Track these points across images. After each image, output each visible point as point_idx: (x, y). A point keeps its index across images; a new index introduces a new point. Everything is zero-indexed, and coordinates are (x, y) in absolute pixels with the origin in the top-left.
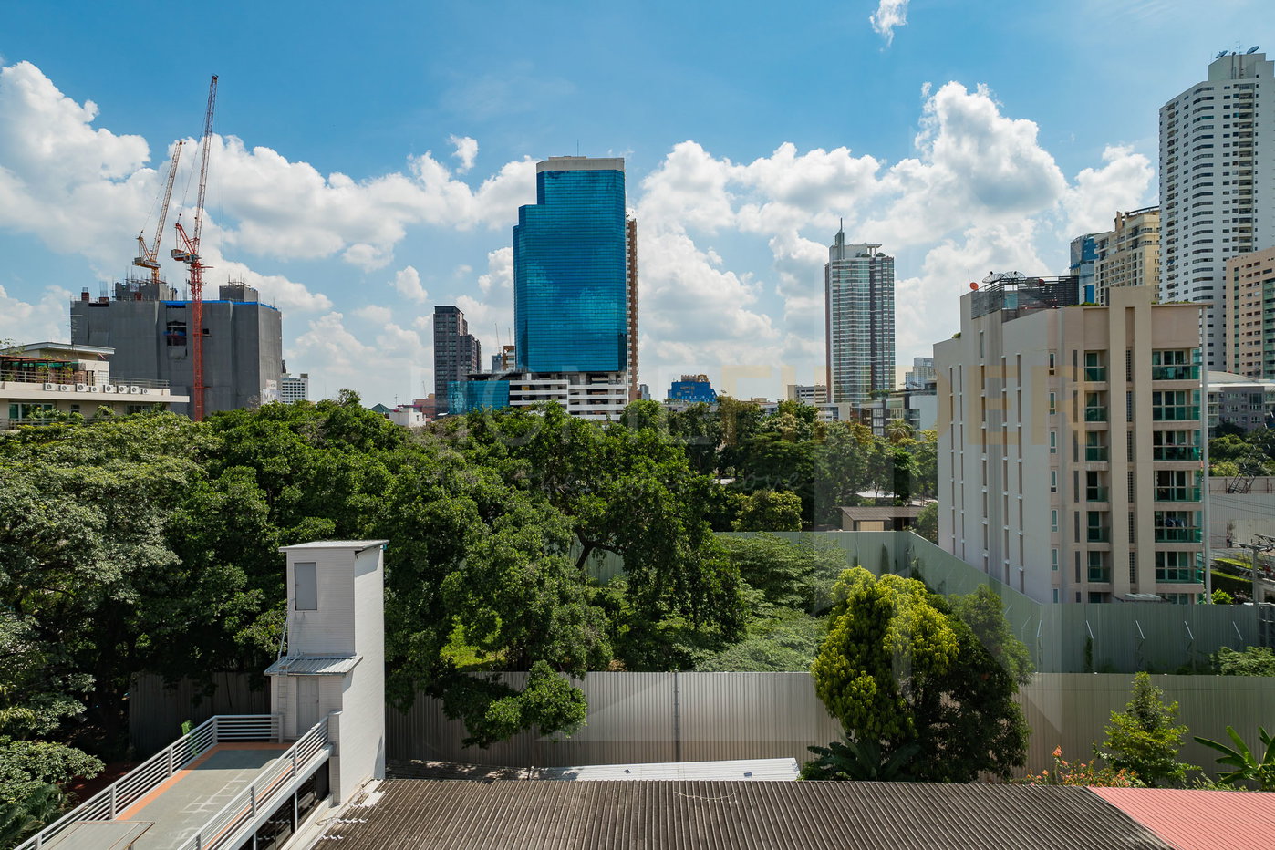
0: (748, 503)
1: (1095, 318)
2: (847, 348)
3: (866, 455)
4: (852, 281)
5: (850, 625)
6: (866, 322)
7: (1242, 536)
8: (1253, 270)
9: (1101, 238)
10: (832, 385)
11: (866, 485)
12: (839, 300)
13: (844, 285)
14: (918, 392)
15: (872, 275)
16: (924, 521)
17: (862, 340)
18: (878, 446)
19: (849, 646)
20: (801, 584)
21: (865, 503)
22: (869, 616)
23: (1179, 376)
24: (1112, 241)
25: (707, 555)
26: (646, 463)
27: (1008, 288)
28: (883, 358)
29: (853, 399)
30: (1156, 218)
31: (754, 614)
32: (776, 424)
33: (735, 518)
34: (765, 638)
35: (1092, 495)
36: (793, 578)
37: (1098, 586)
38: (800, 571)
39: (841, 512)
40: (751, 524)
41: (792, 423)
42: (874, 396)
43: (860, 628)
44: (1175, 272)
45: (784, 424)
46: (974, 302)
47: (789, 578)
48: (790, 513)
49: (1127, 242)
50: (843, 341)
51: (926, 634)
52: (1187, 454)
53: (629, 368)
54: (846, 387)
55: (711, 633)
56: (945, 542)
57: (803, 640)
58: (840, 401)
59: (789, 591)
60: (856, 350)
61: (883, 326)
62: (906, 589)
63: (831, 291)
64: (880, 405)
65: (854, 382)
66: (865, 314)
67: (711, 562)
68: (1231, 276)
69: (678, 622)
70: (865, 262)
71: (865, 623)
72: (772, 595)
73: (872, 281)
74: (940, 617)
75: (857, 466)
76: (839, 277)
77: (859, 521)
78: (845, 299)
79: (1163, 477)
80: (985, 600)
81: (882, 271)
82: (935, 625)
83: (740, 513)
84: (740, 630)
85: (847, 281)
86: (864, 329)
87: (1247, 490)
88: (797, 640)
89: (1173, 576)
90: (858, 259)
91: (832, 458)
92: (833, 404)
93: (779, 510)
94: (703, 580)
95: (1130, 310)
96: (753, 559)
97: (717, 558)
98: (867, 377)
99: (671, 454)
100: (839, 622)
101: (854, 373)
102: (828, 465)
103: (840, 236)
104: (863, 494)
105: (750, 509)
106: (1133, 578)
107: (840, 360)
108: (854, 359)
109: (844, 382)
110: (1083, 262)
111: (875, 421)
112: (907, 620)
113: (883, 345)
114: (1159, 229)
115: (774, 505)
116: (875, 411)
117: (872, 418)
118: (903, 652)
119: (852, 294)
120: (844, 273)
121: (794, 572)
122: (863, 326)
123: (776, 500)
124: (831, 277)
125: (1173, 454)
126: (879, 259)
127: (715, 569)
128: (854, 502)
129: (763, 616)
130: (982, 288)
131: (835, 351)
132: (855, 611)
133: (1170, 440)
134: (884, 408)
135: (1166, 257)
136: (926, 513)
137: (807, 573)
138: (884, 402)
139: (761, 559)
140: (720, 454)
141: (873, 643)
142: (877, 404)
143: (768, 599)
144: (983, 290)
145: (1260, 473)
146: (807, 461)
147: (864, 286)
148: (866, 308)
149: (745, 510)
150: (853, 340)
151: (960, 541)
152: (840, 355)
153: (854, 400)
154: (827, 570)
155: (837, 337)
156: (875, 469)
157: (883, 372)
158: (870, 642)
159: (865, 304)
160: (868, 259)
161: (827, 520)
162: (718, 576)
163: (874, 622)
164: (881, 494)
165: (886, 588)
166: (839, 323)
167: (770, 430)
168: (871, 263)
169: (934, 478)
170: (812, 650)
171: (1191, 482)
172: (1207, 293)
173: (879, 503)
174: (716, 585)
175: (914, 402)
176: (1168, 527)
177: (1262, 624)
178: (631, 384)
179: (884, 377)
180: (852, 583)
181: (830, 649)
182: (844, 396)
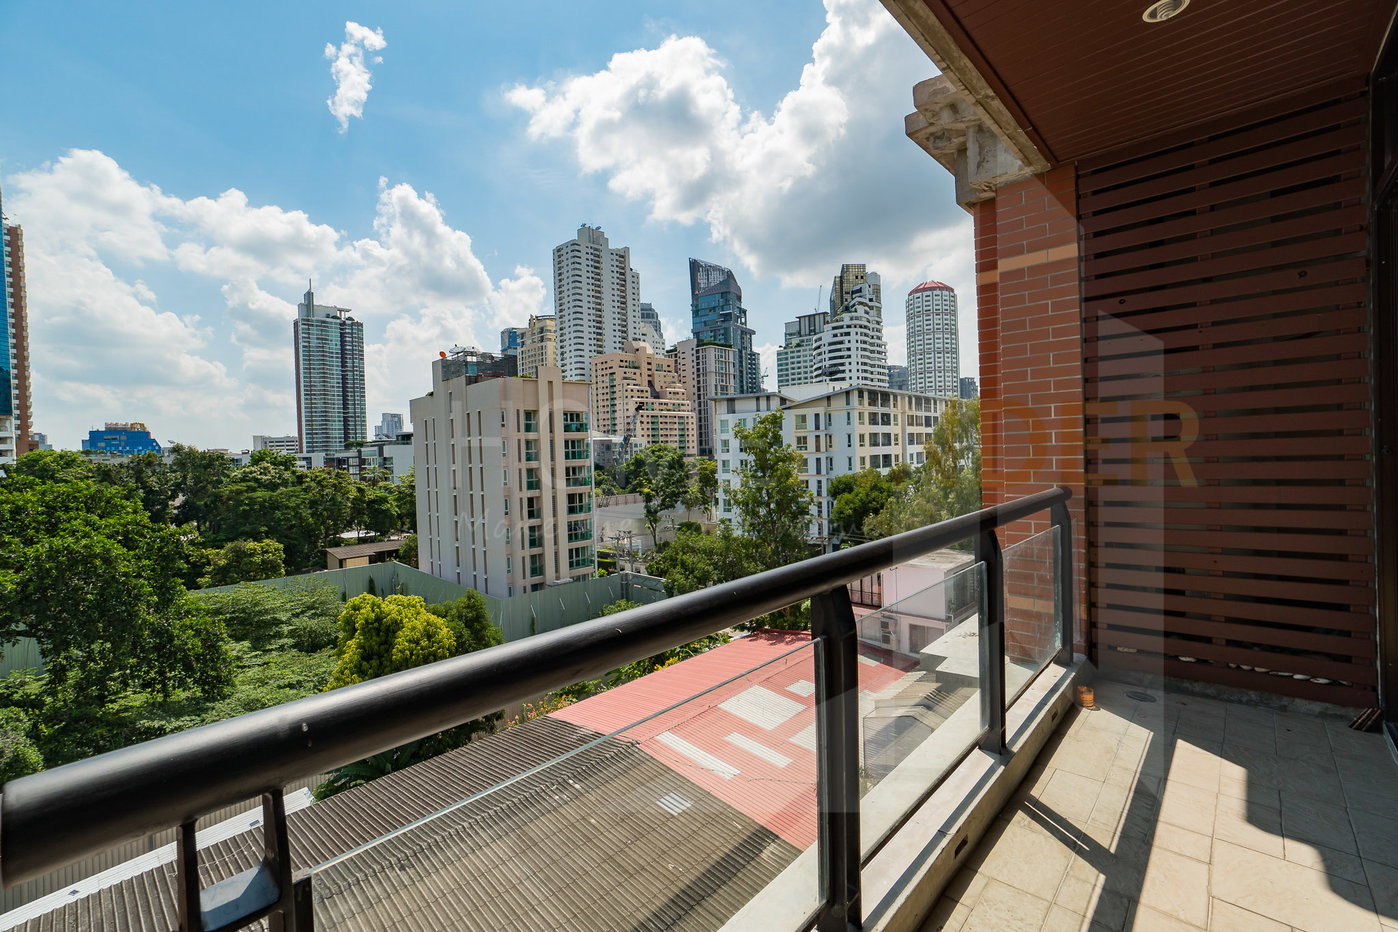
0: (219, 557)
1: (530, 386)
2: (319, 403)
3: (348, 498)
4: (322, 339)
5: (360, 646)
6: (338, 379)
7: (609, 533)
8: (604, 366)
9: (521, 332)
10: (304, 436)
11: (348, 526)
12: (310, 356)
13: (314, 342)
14: (390, 443)
15: (342, 336)
16: (405, 551)
17: (334, 395)
18: (360, 490)
19: (361, 665)
20: (291, 627)
21: (348, 543)
22: (378, 635)
23: (578, 430)
24: (528, 335)
25: (179, 616)
26: (86, 521)
27: (469, 359)
28: (355, 413)
29: (326, 448)
30: (553, 323)
31: (238, 667)
32: (251, 473)
33: (202, 575)
34: (259, 686)
35: (531, 515)
36: (283, 623)
37: (537, 579)
38: (289, 614)
39: (325, 554)
40: (223, 577)
41: (269, 472)
42: (348, 447)
43: (370, 646)
44: (565, 362)
45: (261, 474)
46: (443, 367)
47: (277, 622)
48: (271, 561)
49: (537, 337)
50: (315, 395)
51: (429, 636)
52: (584, 483)
53: (16, 412)
54: (318, 438)
55: (187, 699)
56: (424, 566)
57: (301, 678)
58: (313, 451)
59: (279, 635)
60: (328, 403)
61: (354, 383)
62: (409, 605)
63: (301, 346)
64: (356, 454)
65: (327, 433)
66: (336, 371)
67: (187, 621)
68: (594, 369)
69: (136, 699)
70: (336, 323)
71: (375, 641)
72: (258, 644)
73: (343, 342)
74: (440, 621)
75: (340, 510)
76: (309, 334)
77: (345, 559)
78: (316, 355)
79: (571, 498)
80: (473, 600)
81: (352, 333)
82: (437, 628)
83: (209, 569)
84: (228, 685)
85: (318, 339)
86: (336, 385)
87: (607, 505)
88: (294, 679)
89: (578, 564)
90: (328, 320)
91: (313, 504)
92: (305, 455)
93: (257, 559)
94: (176, 642)
95: (550, 383)
96: (233, 612)
97: (193, 616)
98: (340, 429)
99: (123, 508)
100: (349, 647)
101: (326, 425)
102: (309, 511)
103: (309, 295)
104: (345, 535)
105: (222, 562)
106: (557, 571)
107: (311, 412)
108: (326, 412)
109: (316, 434)
110: (509, 347)
111: (351, 468)
112: (413, 629)
113: (354, 400)
114: (555, 331)
115: (252, 555)
116: (350, 460)
117: (349, 466)
118: (411, 657)
119: (323, 351)
120: (314, 331)
121: (283, 617)
122: (335, 381)
123: (255, 550)
124: (300, 332)
125: (577, 482)
126: (350, 322)
127: (192, 628)
128: (337, 543)
129: (249, 667)
130: (449, 357)
131: (306, 404)
132: (364, 633)
133: (574, 473)
134: (360, 456)
135: (559, 351)
136: (406, 545)
137: (297, 615)
138: (360, 452)
139: (243, 611)
140: (178, 508)
141: (383, 656)
142: (353, 452)
143: (254, 648)
144: (450, 358)
145: (613, 494)
146: (287, 508)
147: (334, 344)
148: (337, 366)
149: (215, 564)
150: (325, 395)
151: (437, 563)
152: (311, 408)
153: (327, 450)
154: (317, 608)
155: (308, 390)
156: (357, 511)
157: (355, 425)
158: (380, 656)
159: (337, 362)
160: (338, 321)
161: (310, 564)
162: (198, 633)
163: (383, 638)
164: (362, 534)
165: (392, 607)
166: (310, 377)
167: (243, 480)
168: (341, 325)
169: (412, 515)
170: (312, 684)
171: (586, 500)
172: (582, 372)
173: (361, 541)
174: (195, 644)
175: (388, 451)
176: (576, 532)
177: (622, 584)
178: (19, 432)
179: (356, 429)
180: (358, 610)
181: (342, 673)
182: (317, 447)
